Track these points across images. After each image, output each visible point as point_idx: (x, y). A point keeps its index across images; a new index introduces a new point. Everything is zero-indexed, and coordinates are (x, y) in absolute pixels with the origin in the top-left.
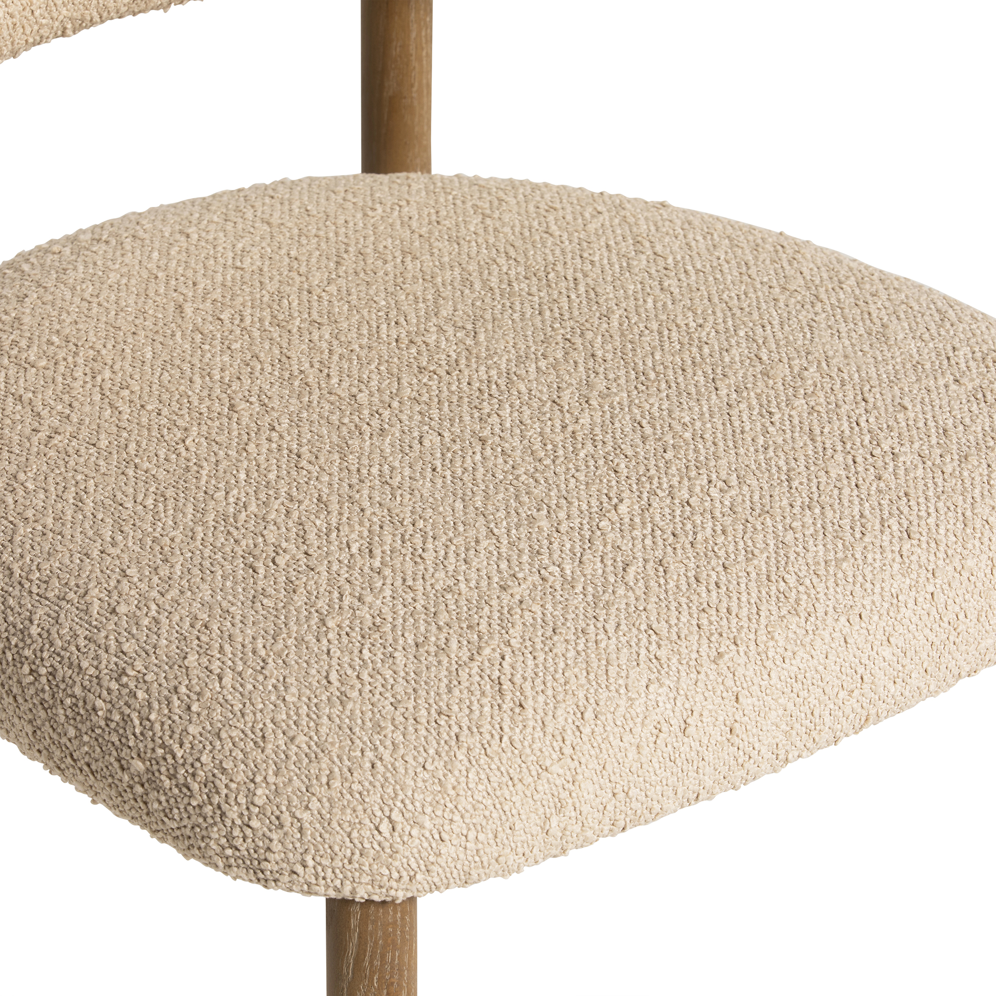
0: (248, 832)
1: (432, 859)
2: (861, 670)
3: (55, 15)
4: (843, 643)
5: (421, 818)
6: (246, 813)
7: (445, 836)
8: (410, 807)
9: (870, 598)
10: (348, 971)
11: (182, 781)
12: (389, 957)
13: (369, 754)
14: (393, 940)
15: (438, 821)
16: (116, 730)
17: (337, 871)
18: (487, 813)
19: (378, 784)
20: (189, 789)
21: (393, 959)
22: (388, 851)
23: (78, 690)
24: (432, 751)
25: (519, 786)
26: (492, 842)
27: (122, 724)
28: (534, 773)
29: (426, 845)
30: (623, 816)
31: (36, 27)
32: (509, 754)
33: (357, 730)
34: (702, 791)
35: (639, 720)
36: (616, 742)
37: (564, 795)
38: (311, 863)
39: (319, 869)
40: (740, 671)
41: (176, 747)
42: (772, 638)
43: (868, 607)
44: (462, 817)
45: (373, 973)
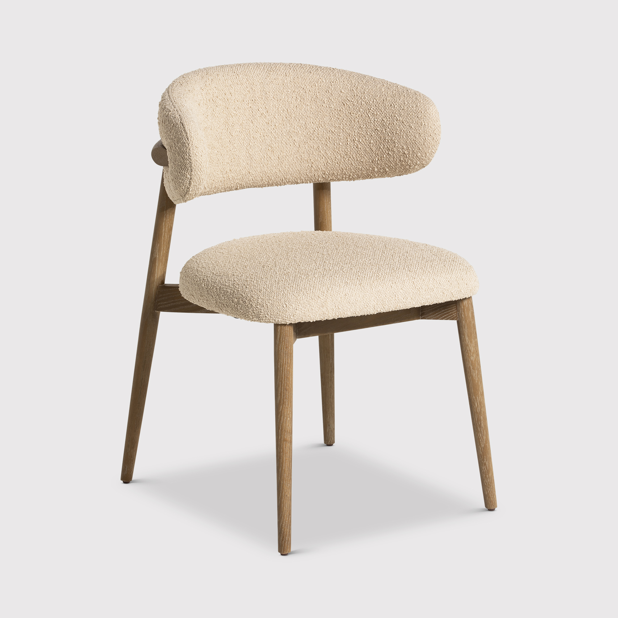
0: (257, 309)
1: (294, 313)
2: (395, 293)
3: (235, 181)
4: (391, 287)
5: (292, 304)
6: (257, 305)
7: (297, 309)
8: (290, 302)
9: (398, 280)
10: (278, 342)
11: (244, 301)
12: (286, 338)
13: (282, 292)
14: (287, 335)
15: (296, 305)
16: (232, 295)
17: (275, 316)
18: (306, 305)
19: (284, 298)
20: (245, 302)
21: (287, 339)
22: (285, 311)
23: (225, 289)
24: (295, 292)
25: (314, 300)
26: (307, 311)
27: (233, 293)
28: (317, 298)
29: (293, 310)
30: (338, 313)
31: (230, 183)
32: (312, 294)
33: (280, 288)
34: (356, 312)
35: (341, 292)
36: (336, 295)
37: (324, 304)
38: (269, 314)
39: (271, 315)
40: (365, 287)
41: (243, 294)
42: (374, 283)
43: (397, 281)
44: (301, 305)
45: (283, 342)
